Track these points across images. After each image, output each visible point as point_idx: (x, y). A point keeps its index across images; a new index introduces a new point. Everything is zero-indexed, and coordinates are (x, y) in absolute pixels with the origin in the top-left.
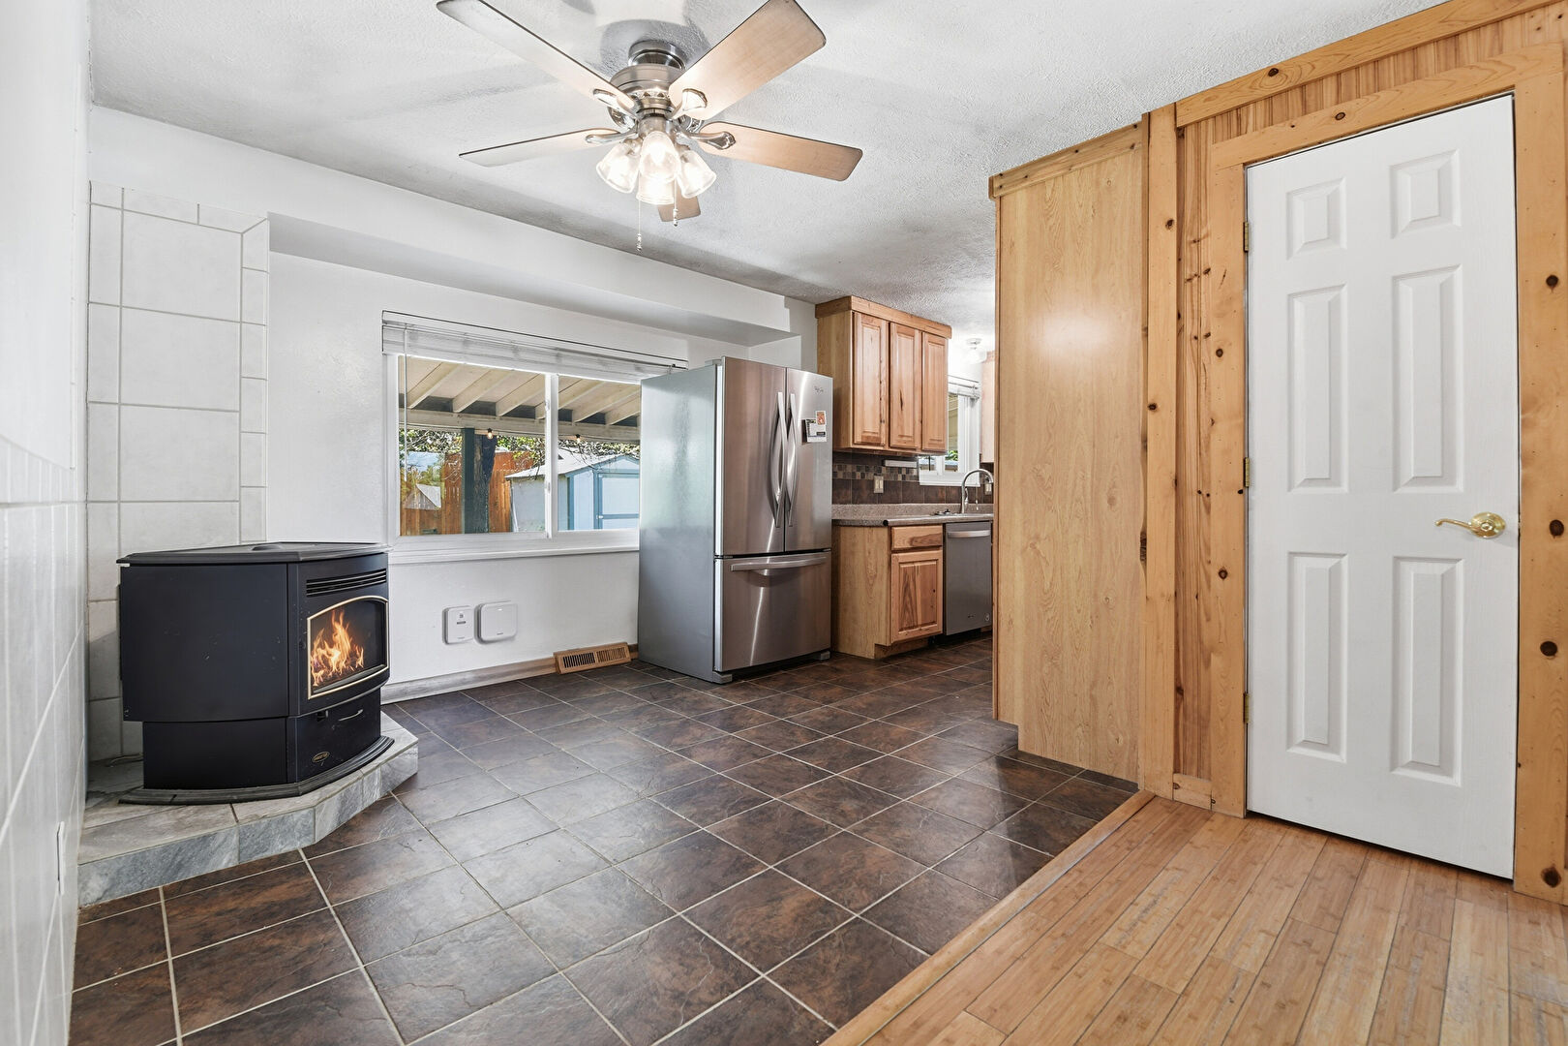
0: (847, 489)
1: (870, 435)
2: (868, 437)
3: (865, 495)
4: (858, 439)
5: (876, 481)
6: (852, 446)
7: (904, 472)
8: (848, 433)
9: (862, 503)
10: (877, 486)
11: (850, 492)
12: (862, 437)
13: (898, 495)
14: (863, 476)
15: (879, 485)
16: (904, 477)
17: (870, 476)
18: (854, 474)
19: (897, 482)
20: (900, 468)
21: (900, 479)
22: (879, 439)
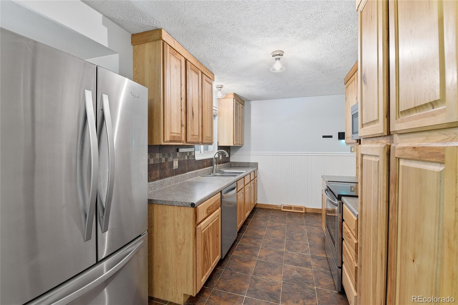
0: (157, 170)
1: (175, 135)
2: (174, 137)
3: (168, 171)
4: (168, 138)
5: (174, 162)
6: (162, 144)
7: (188, 154)
8: (159, 133)
9: (166, 177)
10: (174, 164)
11: (158, 172)
12: (170, 137)
13: (185, 168)
14: (166, 160)
15: (176, 164)
16: (188, 157)
17: (170, 159)
18: (160, 159)
19: (184, 161)
20: (186, 152)
21: (186, 158)
22: (181, 137)
